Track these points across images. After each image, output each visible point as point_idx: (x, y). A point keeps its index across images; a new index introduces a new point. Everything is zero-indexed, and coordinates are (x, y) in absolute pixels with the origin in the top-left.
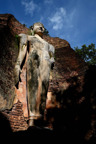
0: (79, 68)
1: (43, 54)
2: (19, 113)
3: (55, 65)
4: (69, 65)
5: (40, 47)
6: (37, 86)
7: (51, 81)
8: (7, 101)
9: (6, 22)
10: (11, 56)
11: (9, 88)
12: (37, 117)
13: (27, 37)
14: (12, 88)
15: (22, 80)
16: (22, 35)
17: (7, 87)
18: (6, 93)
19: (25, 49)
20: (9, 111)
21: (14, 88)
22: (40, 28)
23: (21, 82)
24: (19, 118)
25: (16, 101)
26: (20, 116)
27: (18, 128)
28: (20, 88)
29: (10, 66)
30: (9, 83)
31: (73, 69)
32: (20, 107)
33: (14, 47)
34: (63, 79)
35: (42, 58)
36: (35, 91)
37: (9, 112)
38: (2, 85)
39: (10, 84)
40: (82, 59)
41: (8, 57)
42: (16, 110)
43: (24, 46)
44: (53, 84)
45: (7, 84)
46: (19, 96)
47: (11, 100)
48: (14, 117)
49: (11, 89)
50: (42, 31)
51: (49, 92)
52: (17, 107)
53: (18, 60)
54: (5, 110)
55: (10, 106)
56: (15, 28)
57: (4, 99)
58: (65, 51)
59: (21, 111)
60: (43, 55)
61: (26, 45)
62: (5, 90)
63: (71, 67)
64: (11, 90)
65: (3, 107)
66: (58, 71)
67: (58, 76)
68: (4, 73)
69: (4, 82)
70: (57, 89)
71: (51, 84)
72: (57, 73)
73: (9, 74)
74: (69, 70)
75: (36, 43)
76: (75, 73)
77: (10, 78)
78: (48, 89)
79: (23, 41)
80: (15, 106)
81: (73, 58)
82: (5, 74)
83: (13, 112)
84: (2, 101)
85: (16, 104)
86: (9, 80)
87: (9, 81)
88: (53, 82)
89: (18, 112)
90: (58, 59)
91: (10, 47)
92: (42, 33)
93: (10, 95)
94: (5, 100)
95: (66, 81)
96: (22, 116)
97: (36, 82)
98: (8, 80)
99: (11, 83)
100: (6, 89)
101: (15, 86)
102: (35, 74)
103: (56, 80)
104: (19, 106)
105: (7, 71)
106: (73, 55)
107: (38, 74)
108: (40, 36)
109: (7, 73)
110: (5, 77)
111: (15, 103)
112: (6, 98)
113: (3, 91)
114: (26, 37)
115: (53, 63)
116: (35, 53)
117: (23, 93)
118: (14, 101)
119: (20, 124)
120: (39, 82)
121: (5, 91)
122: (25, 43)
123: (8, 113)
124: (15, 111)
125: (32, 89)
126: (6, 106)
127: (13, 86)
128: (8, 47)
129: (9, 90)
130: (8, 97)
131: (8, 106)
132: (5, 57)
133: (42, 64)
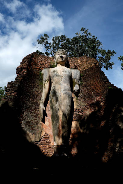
0: (102, 92)
1: (61, 88)
3: (80, 92)
4: (93, 90)
5: (58, 81)
6: (58, 120)
7: (76, 110)
9: (26, 69)
10: (35, 97)
11: (36, 125)
13: (49, 72)
14: (39, 124)
15: (48, 115)
16: (44, 72)
17: (34, 124)
18: (34, 129)
19: (47, 86)
21: (41, 123)
22: (60, 57)
23: (47, 116)
24: (47, 147)
25: (43, 134)
26: (48, 145)
27: (47, 154)
28: (47, 122)
29: (36, 106)
31: (97, 95)
33: (38, 86)
34: (87, 107)
35: (60, 93)
36: (56, 124)
40: (105, 81)
41: (33, 99)
42: (44, 141)
43: (46, 82)
44: (78, 113)
45: (34, 122)
46: (46, 129)
47: (39, 133)
48: (43, 146)
50: (62, 59)
51: (74, 121)
52: (45, 138)
53: (41, 99)
54: (34, 142)
55: (38, 138)
56: (39, 64)
57: (32, 134)
58: (92, 72)
59: (49, 140)
60: (61, 90)
61: (48, 81)
63: (95, 92)
64: (38, 126)
66: (83, 98)
67: (82, 103)
68: (30, 114)
69: (31, 121)
70: (82, 117)
71: (76, 113)
72: (82, 100)
73: (35, 113)
75: (55, 78)
76: (98, 99)
77: (36, 116)
78: (73, 118)
79: (45, 78)
80: (43, 137)
81: (98, 80)
83: (42, 142)
85: (44, 136)
86: (35, 118)
88: (78, 110)
89: (46, 142)
90: (84, 83)
91: (34, 88)
92: (63, 61)
93: (38, 130)
94: (34, 135)
95: (90, 108)
96: (50, 145)
97: (57, 117)
100: (33, 126)
101: (42, 121)
102: (55, 110)
103: (80, 108)
104: (47, 137)
106: (97, 77)
107: (57, 109)
109: (33, 113)
110: (32, 117)
112: (34, 133)
113: (30, 128)
114: (47, 73)
115: (77, 90)
116: (54, 90)
117: (49, 126)
118: (42, 134)
119: (49, 151)
121: (33, 128)
122: (47, 79)
125: (54, 123)
126: (35, 139)
127: (40, 122)
128: (32, 89)
129: (36, 126)
130: (36, 132)
131: (36, 139)
132: (29, 101)
133: (61, 99)
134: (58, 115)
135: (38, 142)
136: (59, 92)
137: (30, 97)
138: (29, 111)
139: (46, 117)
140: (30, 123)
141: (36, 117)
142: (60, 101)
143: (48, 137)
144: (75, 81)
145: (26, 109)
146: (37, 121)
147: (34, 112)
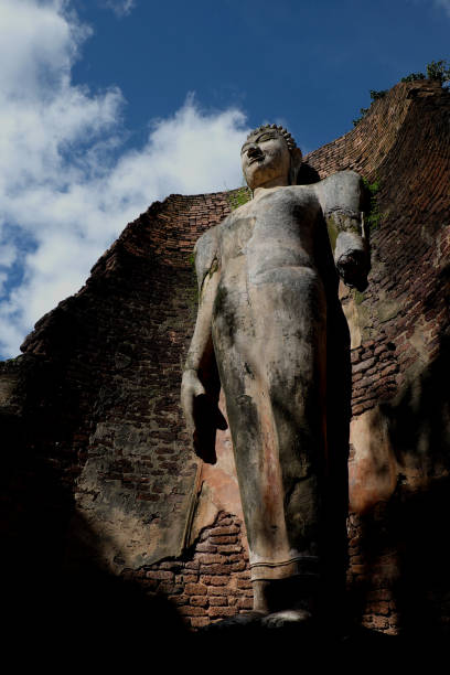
2: (232, 562)
4: (424, 211)
5: (236, 246)
7: (361, 354)
8: (163, 525)
10: (169, 354)
11: (167, 476)
12: (281, 565)
14: (185, 471)
17: (154, 473)
18: (154, 498)
19: (209, 291)
20: (178, 563)
21: (195, 466)
24: (233, 585)
25: (207, 516)
26: (237, 574)
28: (224, 454)
29: (167, 391)
30: (167, 456)
31: (441, 220)
32: (234, 534)
34: (409, 312)
35: (243, 289)
37: (183, 567)
38: (125, 475)
39: (175, 458)
42: (215, 553)
44: (371, 367)
45: (157, 465)
46: (219, 490)
47: (182, 516)
48: (209, 584)
49: (177, 474)
51: (359, 414)
52: (218, 539)
54: (158, 563)
55: (180, 540)
56: (193, 231)
57: (146, 523)
59: (238, 549)
60: (247, 274)
61: (216, 270)
62: (146, 488)
64: (179, 479)
65: (144, 554)
66: (387, 279)
67: (387, 307)
68: (133, 429)
69: (142, 462)
70: (394, 382)
71: (363, 371)
72: (382, 295)
73: (162, 423)
74: (427, 236)
77: (175, 432)
79: (202, 264)
80: (204, 535)
82: (139, 431)
83: (200, 563)
84: (136, 530)
85: (212, 526)
87: (168, 446)
88: (369, 353)
89: (224, 559)
90: (386, 214)
91: (161, 322)
93: (176, 499)
94: (153, 526)
95: (424, 312)
96: (245, 573)
98: (162, 445)
99: (176, 453)
100: (151, 482)
102: (230, 374)
103: (382, 336)
104: (227, 534)
105: (153, 415)
108: (265, 185)
109: (153, 423)
110: (145, 441)
111: (205, 525)
112: (154, 516)
113: (133, 494)
118: (197, 520)
119: (240, 608)
120: (253, 401)
121: (150, 492)
123: (176, 570)
124: (212, 555)
126: (162, 546)
127: (190, 458)
128: (149, 327)
129: (167, 482)
130: (164, 509)
131: (169, 546)
132: (129, 375)
133: (251, 314)
134: (249, 398)
135: (179, 559)
136: (241, 286)
137: (136, 357)
138: (129, 418)
139: (219, 432)
140: (132, 470)
141: (170, 441)
142: (247, 326)
143: (232, 528)
144: (337, 221)
145: (108, 407)
146: (172, 458)
147: (158, 420)
